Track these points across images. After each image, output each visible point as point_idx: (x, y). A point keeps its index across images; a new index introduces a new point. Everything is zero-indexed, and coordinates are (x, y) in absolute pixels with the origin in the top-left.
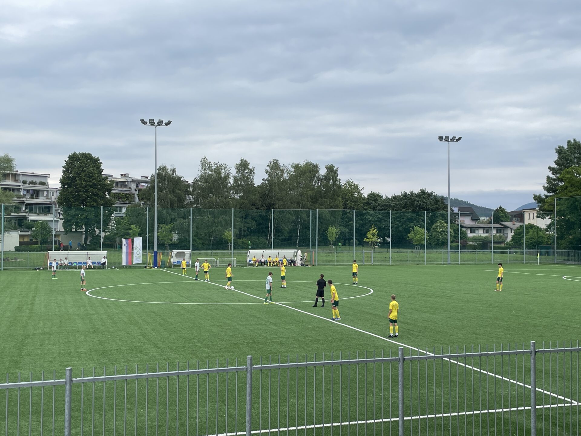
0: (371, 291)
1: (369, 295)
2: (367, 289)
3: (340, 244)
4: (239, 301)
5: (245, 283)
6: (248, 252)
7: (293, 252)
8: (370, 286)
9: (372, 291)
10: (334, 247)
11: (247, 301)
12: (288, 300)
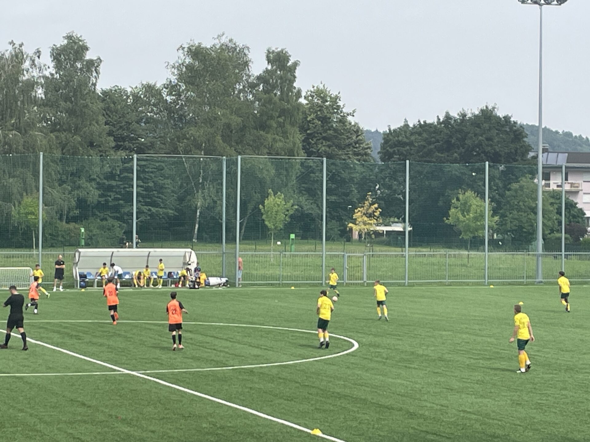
0: (353, 345)
1: (347, 354)
2: (345, 340)
3: (293, 236)
4: (49, 369)
5: (66, 328)
6: (77, 254)
7: (183, 254)
8: (350, 334)
9: (356, 346)
10: (279, 243)
11: (67, 369)
12: (162, 365)
